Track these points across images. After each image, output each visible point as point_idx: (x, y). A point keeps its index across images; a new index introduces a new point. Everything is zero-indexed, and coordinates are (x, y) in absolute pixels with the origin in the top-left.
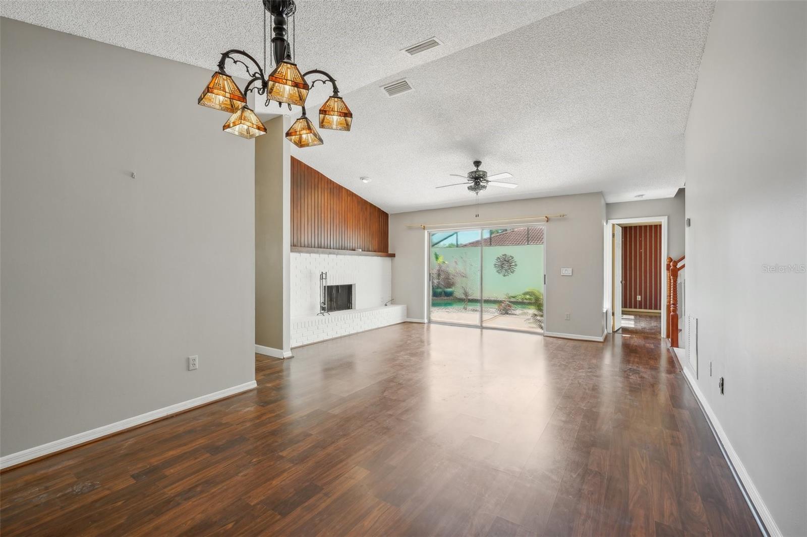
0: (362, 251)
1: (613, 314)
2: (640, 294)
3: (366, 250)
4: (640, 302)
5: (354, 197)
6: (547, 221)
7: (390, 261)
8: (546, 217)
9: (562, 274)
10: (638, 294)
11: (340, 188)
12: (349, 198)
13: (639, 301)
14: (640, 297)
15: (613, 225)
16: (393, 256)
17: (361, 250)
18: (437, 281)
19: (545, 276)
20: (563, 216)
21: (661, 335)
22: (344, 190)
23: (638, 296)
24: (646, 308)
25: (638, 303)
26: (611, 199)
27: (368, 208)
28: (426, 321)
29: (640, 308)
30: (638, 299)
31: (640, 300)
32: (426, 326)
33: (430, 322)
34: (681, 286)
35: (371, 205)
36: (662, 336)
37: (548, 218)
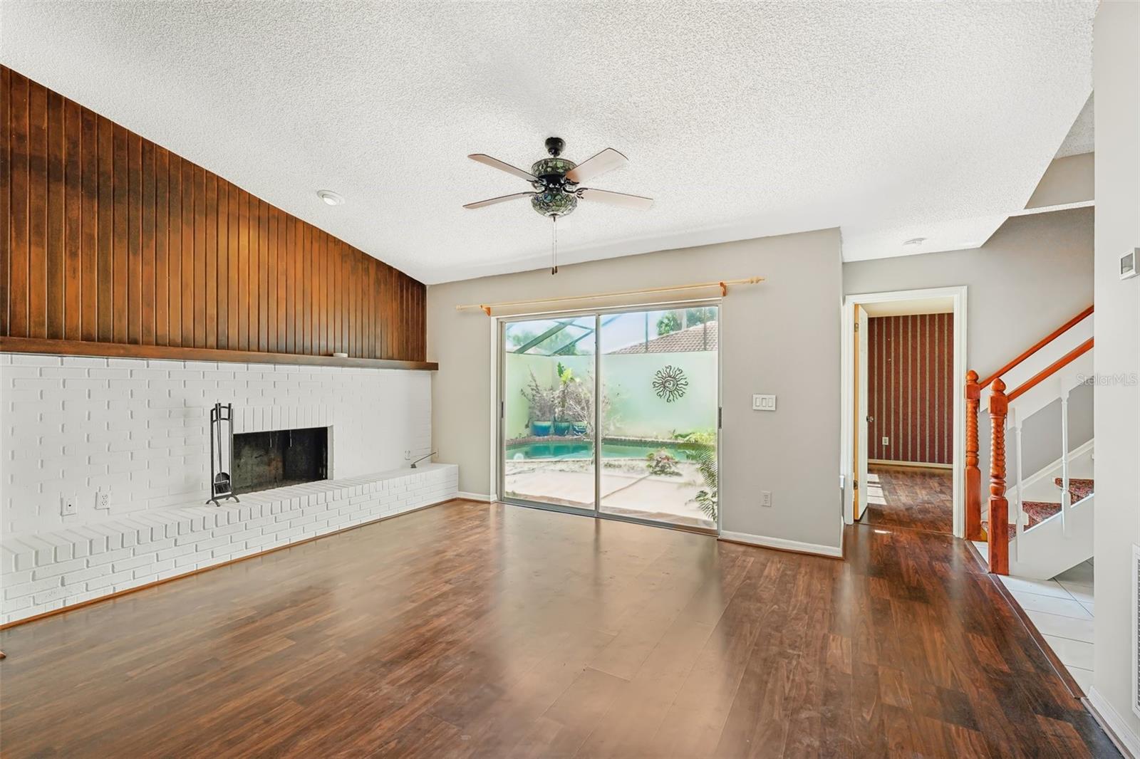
0: (349, 356)
1: (855, 485)
2: (888, 434)
3: (366, 353)
4: (888, 448)
5: (331, 245)
6: (724, 294)
7: (429, 379)
8: (722, 284)
9: (755, 408)
10: (884, 433)
11: (291, 220)
12: (316, 245)
13: (886, 446)
14: (887, 438)
15: (856, 306)
16: (434, 367)
17: (345, 355)
18: (560, 409)
19: (720, 410)
20: (757, 282)
21: (952, 531)
22: (300, 227)
23: (884, 438)
24: (897, 458)
25: (884, 449)
26: (853, 253)
27: (372, 271)
28: (493, 497)
29: (888, 458)
30: (883, 443)
31: (887, 444)
32: (493, 508)
33: (502, 500)
34: (1015, 436)
35: (380, 264)
36: (955, 533)
37: (725, 287)
